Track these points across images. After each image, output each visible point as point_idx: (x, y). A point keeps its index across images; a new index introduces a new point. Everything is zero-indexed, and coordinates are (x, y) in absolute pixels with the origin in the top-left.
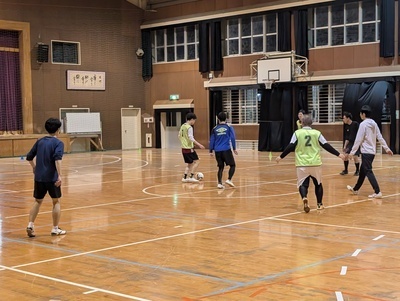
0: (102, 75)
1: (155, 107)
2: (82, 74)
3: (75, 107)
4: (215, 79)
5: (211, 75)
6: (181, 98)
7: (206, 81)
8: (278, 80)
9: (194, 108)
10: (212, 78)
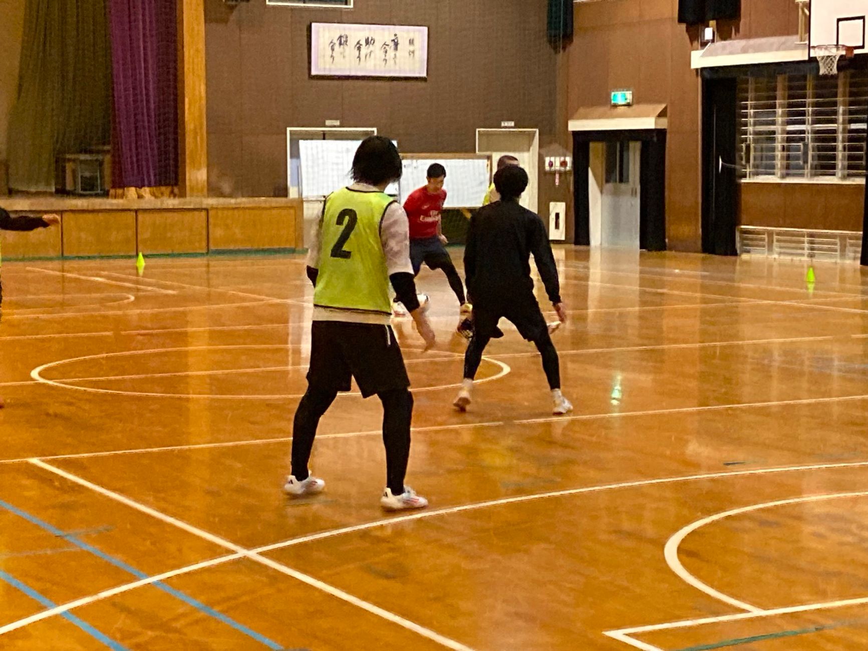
0: (420, 34)
1: (575, 125)
2: (357, 32)
3: (332, 125)
4: (719, 44)
5: (708, 33)
6: (638, 100)
7: (697, 49)
8: (863, 47)
9: (668, 131)
10: (713, 41)
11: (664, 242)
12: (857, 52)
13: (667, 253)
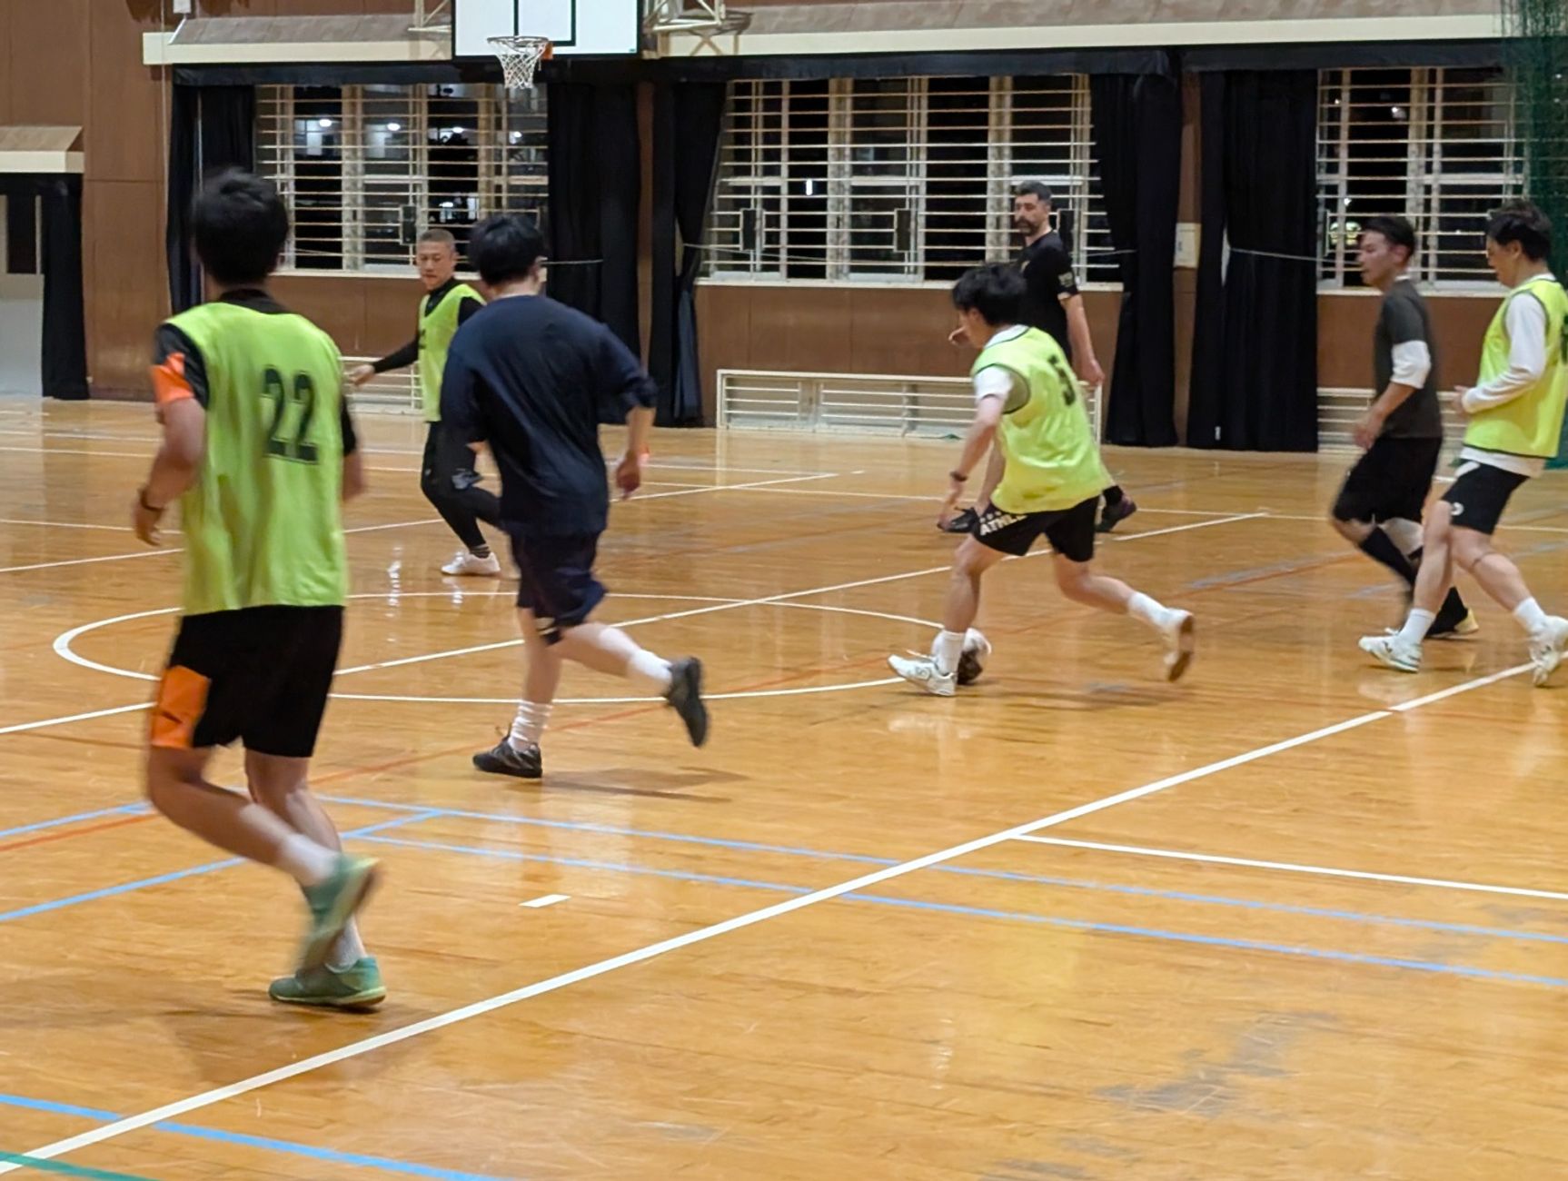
7: (156, 30)
8: (572, 43)
9: (85, 178)
10: (191, 16)
11: (85, 382)
12: (557, 50)
13: (90, 402)
